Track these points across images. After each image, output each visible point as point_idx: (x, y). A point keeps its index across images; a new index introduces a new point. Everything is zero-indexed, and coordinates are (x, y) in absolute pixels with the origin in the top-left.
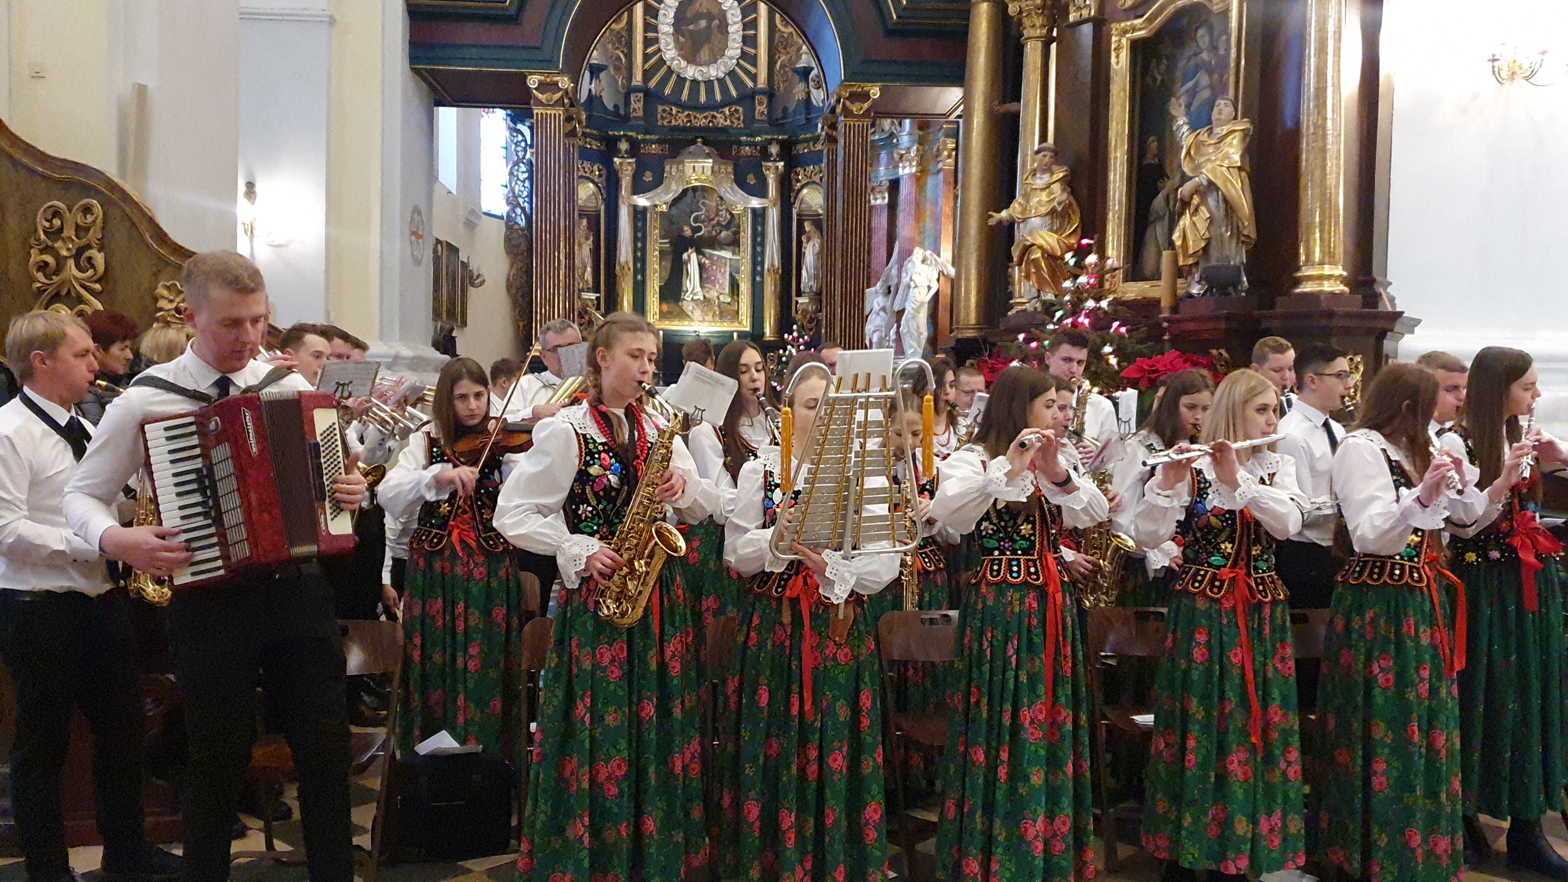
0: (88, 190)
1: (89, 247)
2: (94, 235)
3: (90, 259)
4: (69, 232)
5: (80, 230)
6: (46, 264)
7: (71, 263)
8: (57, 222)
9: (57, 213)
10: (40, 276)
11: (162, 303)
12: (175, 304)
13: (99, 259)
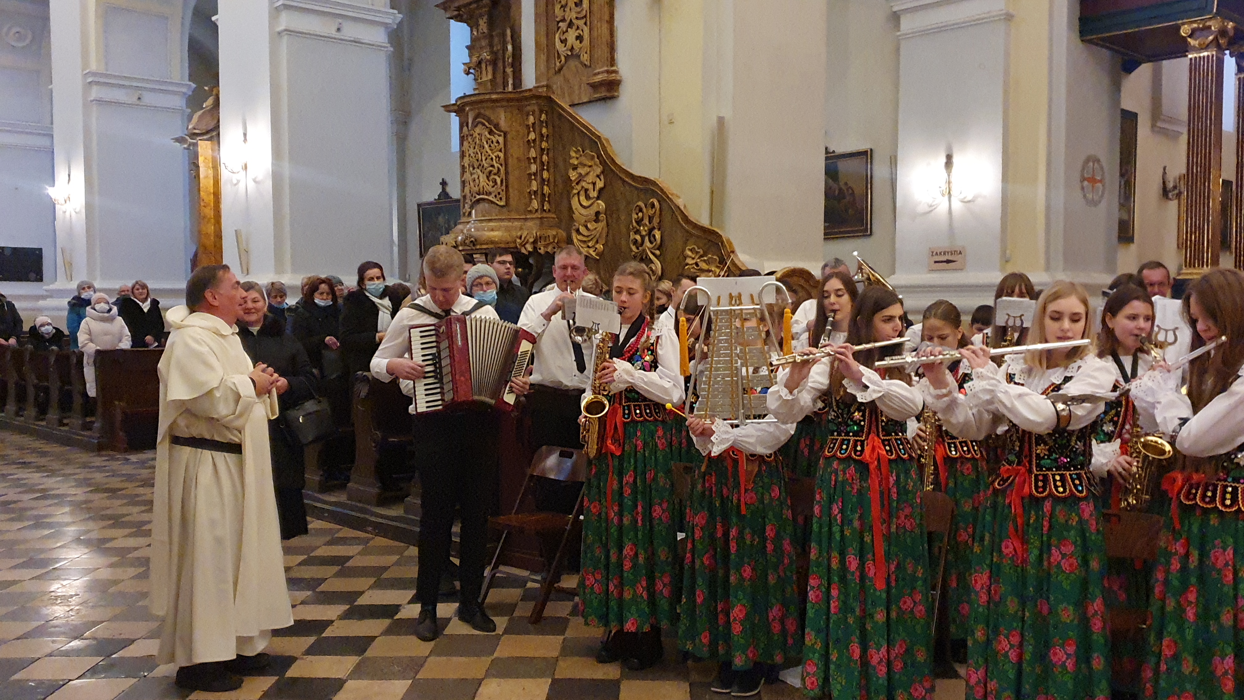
0: (654, 194)
1: (654, 228)
2: (656, 221)
3: (654, 236)
4: (646, 221)
5: (651, 219)
6: (636, 240)
7: (647, 238)
8: (640, 214)
9: (641, 210)
10: (634, 248)
11: (689, 261)
12: (694, 261)
13: (658, 236)
